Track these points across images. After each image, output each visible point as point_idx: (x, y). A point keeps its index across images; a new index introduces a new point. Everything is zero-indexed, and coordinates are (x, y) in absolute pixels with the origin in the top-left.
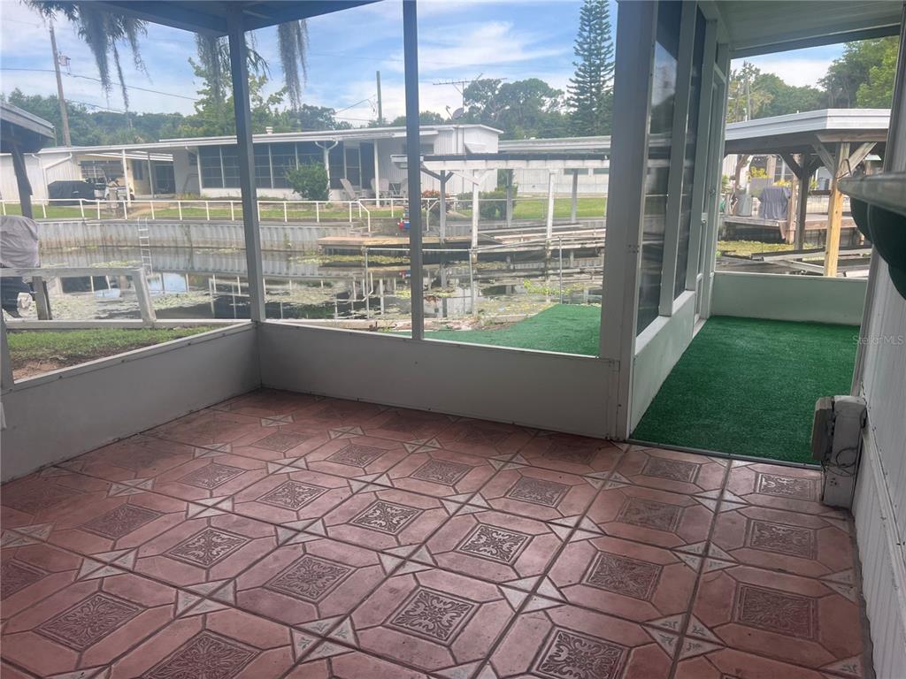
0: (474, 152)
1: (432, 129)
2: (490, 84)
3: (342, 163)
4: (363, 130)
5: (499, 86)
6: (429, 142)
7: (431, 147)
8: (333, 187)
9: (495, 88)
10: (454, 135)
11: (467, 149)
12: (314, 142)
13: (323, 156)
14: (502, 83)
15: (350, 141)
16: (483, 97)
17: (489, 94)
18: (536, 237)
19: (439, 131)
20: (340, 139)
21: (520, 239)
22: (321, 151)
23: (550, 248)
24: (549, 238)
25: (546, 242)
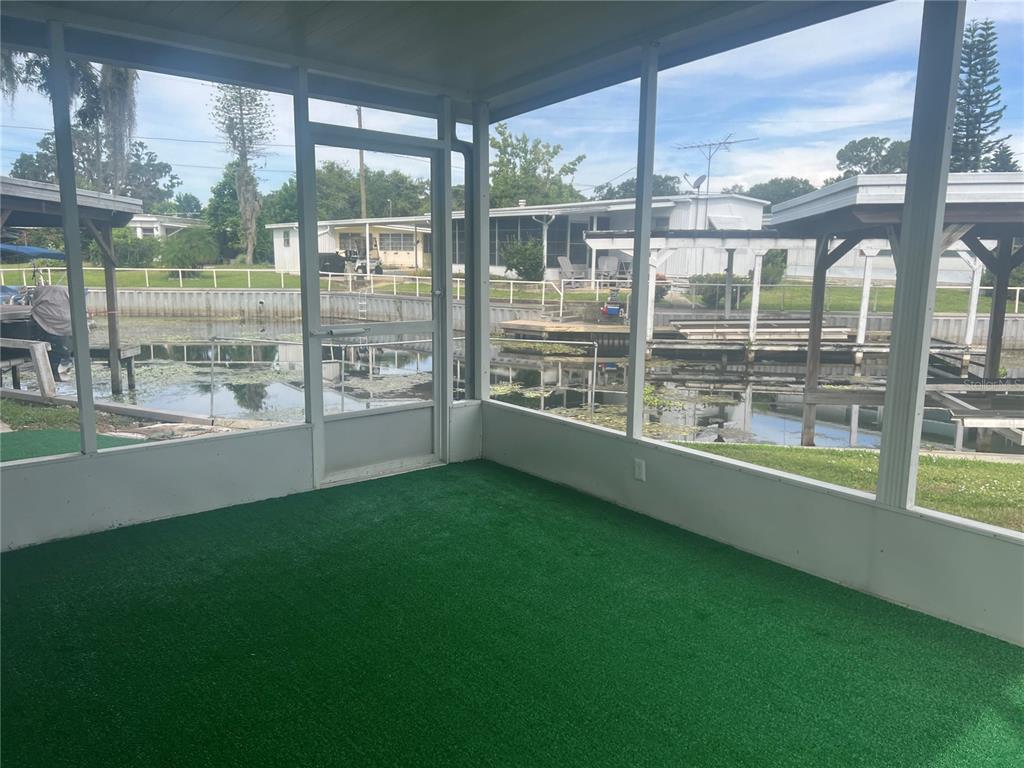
0: (719, 227)
1: (668, 201)
2: (874, 144)
3: (565, 239)
4: (593, 202)
5: (887, 145)
6: (666, 215)
7: (666, 221)
8: (550, 265)
9: (882, 148)
10: (692, 207)
11: (711, 224)
12: (531, 216)
13: (542, 231)
14: (891, 142)
15: (576, 214)
16: (865, 159)
17: (873, 155)
18: (734, 334)
19: (676, 202)
20: (558, 212)
21: (711, 334)
22: (541, 226)
23: (753, 348)
24: (752, 336)
25: (748, 340)
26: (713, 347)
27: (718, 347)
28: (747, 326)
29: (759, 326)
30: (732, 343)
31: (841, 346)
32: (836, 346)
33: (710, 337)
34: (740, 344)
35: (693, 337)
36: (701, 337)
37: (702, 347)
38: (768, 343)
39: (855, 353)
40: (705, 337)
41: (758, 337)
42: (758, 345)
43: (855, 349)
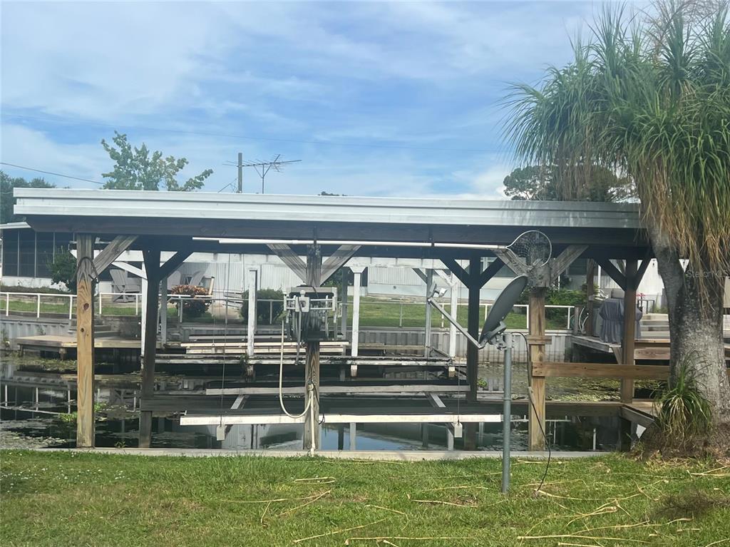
23: (251, 362)
24: (250, 351)
25: (245, 354)
26: (211, 361)
27: (216, 361)
28: (246, 341)
29: (256, 341)
30: (230, 356)
31: (335, 359)
32: (331, 359)
33: (209, 351)
34: (237, 358)
35: (192, 352)
36: (199, 351)
37: (200, 362)
38: (265, 356)
39: (350, 365)
40: (204, 351)
41: (257, 351)
42: (255, 359)
43: (349, 362)
